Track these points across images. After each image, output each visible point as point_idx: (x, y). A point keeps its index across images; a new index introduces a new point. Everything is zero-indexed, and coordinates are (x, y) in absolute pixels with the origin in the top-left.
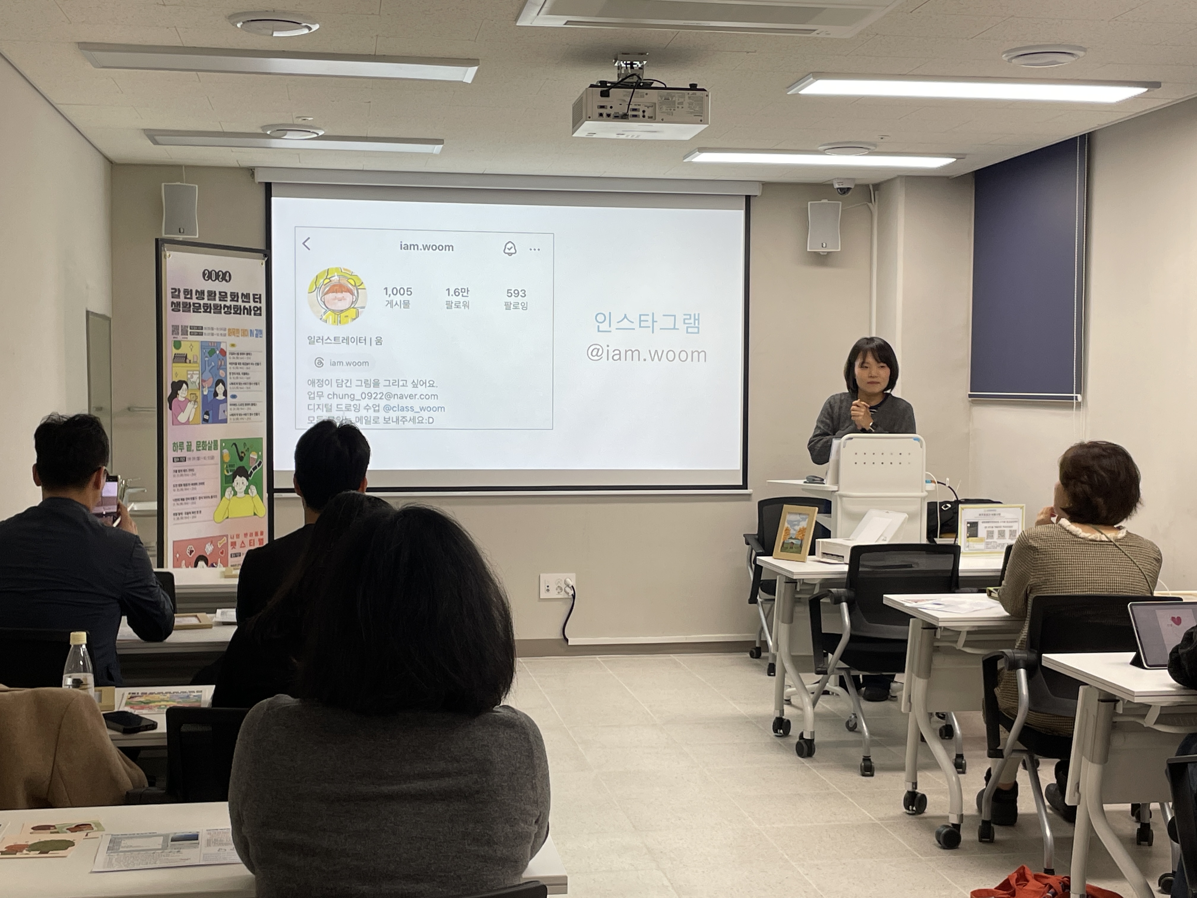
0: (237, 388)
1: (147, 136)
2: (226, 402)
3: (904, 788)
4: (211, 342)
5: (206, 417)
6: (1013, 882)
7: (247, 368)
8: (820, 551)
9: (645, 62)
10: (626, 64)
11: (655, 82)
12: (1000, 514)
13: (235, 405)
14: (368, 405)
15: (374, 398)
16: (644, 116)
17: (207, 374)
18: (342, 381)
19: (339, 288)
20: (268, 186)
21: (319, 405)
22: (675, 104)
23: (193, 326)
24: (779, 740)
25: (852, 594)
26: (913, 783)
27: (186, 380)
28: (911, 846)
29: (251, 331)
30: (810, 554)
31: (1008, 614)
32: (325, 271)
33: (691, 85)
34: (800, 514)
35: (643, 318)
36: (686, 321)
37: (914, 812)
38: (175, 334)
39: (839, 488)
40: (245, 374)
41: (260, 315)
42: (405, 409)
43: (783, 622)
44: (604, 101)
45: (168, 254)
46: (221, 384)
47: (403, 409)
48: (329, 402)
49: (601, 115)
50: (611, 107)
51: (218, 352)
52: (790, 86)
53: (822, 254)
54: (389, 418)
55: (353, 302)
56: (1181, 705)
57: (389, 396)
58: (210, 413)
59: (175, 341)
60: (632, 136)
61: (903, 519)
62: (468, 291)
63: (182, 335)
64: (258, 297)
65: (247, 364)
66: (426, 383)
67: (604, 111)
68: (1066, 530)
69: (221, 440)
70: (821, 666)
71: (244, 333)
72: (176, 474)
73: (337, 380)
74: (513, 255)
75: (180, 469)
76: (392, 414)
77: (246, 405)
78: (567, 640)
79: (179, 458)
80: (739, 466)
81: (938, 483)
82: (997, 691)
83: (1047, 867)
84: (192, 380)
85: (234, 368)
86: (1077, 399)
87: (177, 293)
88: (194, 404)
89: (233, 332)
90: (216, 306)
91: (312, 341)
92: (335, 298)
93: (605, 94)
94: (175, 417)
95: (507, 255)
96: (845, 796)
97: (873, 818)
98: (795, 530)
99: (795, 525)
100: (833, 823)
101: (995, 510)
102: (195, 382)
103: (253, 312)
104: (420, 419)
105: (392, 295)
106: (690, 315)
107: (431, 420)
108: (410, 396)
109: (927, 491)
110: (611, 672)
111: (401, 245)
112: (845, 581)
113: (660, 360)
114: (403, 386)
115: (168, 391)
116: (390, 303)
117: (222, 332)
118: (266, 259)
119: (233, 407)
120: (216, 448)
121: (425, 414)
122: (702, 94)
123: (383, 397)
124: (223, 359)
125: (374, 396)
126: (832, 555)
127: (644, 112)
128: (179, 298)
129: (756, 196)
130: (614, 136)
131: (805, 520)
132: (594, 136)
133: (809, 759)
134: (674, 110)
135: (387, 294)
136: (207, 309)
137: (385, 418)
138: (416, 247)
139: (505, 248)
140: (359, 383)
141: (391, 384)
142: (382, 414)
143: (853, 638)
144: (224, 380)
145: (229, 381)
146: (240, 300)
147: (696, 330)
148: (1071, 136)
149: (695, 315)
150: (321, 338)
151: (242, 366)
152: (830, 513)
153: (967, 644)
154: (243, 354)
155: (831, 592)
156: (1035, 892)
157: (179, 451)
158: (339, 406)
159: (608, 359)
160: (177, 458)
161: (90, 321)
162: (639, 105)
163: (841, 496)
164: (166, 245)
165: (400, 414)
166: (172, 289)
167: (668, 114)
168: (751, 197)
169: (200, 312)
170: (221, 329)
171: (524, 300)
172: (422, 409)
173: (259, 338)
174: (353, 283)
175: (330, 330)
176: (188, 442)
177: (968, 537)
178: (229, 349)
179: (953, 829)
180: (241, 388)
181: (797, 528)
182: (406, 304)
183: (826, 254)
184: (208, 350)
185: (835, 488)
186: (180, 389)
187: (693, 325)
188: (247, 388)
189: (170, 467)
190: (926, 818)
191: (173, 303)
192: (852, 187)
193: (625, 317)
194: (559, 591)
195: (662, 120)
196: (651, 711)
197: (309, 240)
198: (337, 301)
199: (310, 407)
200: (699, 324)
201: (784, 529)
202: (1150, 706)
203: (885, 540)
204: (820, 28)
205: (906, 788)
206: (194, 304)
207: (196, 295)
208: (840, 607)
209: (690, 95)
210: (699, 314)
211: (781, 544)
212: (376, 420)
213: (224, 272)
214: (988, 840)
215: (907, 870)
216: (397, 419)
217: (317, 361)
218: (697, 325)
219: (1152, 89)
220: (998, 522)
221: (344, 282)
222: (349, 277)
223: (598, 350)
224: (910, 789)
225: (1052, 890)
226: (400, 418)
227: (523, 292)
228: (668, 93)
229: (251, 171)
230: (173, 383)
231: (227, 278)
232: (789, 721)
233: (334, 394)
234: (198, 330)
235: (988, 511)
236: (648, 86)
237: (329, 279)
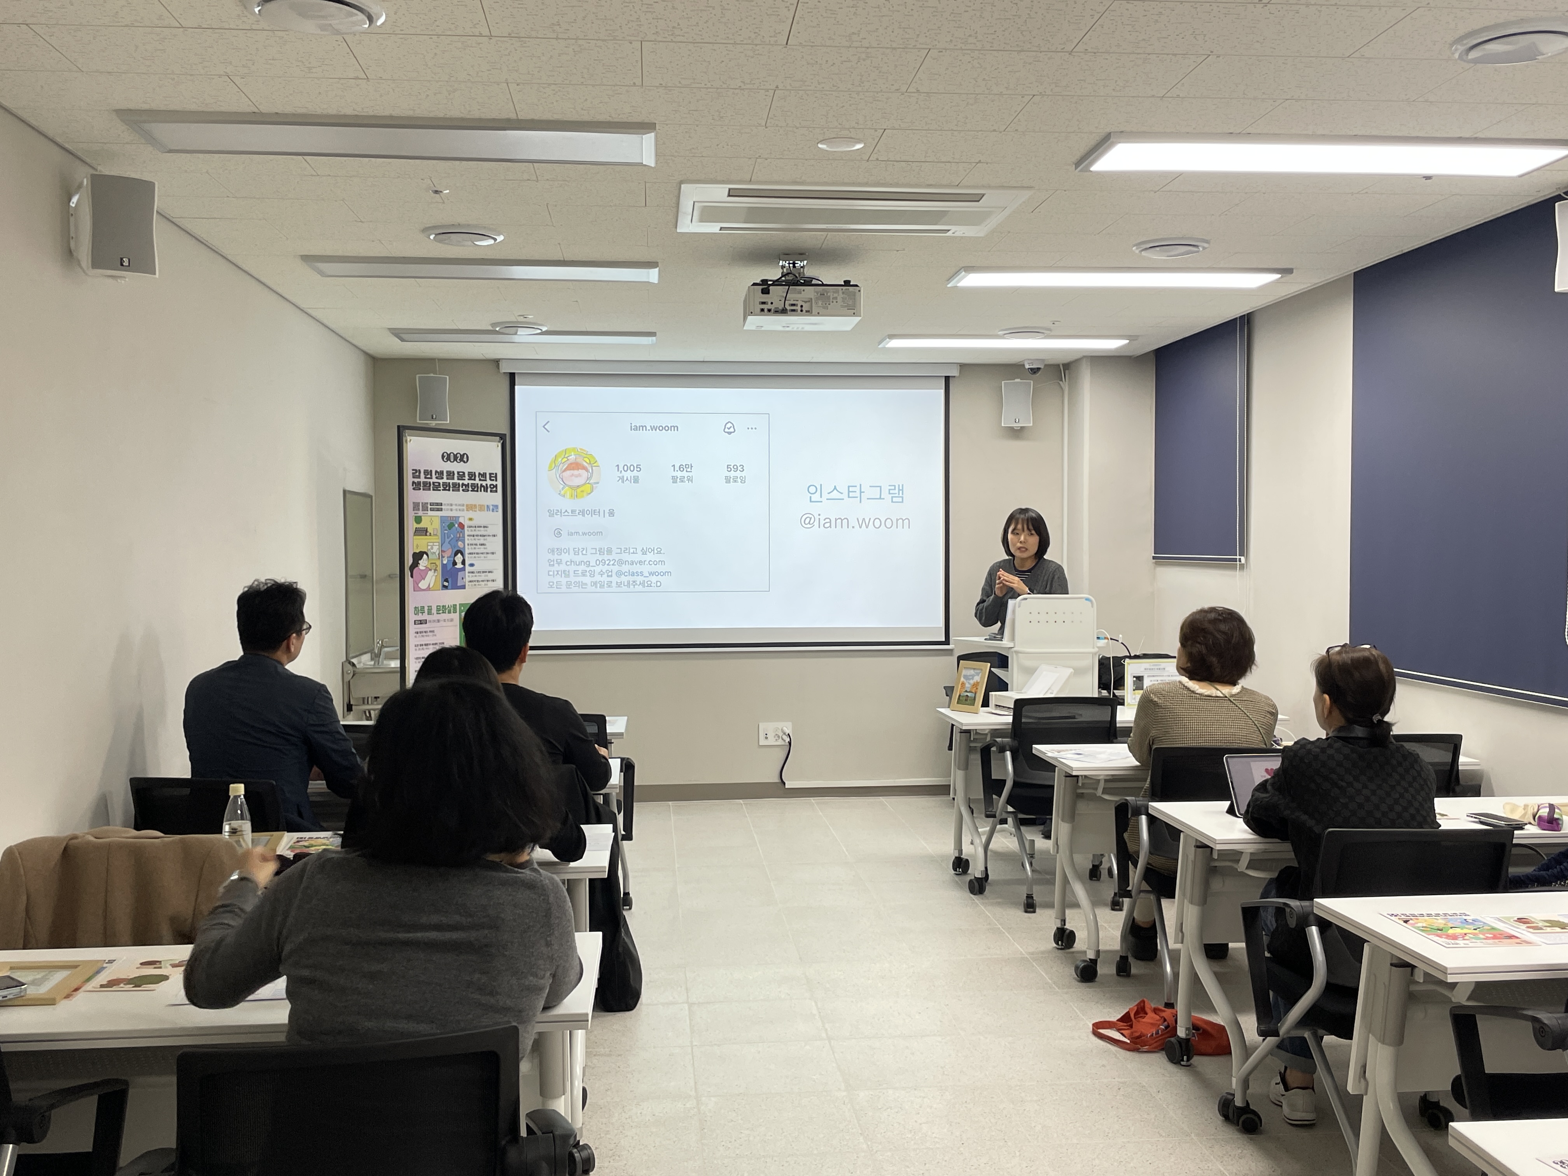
0: (475, 557)
1: (392, 333)
2: (465, 570)
3: (1053, 925)
4: (450, 517)
5: (446, 584)
6: (1132, 1015)
7: (484, 540)
8: (994, 703)
9: (805, 262)
10: (789, 264)
11: (814, 280)
12: (1164, 669)
13: (473, 572)
14: (602, 571)
15: (608, 565)
16: (802, 311)
17: (447, 546)
18: (579, 550)
19: (575, 466)
20: (512, 376)
21: (558, 571)
22: (830, 299)
23: (433, 503)
24: (957, 878)
25: (1016, 743)
26: (1062, 920)
27: (426, 551)
28: (1051, 979)
29: (488, 506)
30: (982, 706)
31: (1138, 764)
32: (563, 451)
33: (845, 281)
34: (974, 669)
35: (851, 489)
36: (891, 492)
37: (1063, 947)
38: (417, 510)
39: (1014, 645)
40: (482, 545)
41: (496, 491)
42: (635, 574)
43: (959, 769)
44: (764, 298)
45: (408, 440)
46: (459, 554)
47: (633, 574)
48: (567, 568)
49: (762, 310)
50: (772, 303)
51: (456, 525)
52: (949, 279)
53: (1015, 428)
54: (621, 582)
55: (588, 478)
56: (1265, 851)
57: (621, 562)
58: (450, 580)
59: (416, 517)
60: (798, 328)
61: (1068, 674)
62: (691, 467)
63: (422, 511)
64: (494, 475)
65: (484, 536)
66: (654, 550)
67: (765, 307)
68: (1184, 686)
69: (460, 604)
70: (990, 809)
71: (481, 508)
72: (417, 635)
73: (574, 549)
74: (732, 434)
75: (421, 630)
76: (624, 579)
77: (483, 572)
78: (784, 784)
79: (421, 621)
80: (942, 624)
81: (1111, 639)
82: (1126, 835)
83: (1168, 1000)
84: (432, 551)
85: (471, 539)
86: (1240, 561)
87: (417, 474)
88: (435, 572)
89: (470, 507)
90: (455, 485)
91: (551, 514)
92: (573, 475)
93: (766, 291)
94: (416, 584)
95: (727, 434)
96: (1003, 931)
97: (1024, 952)
98: (969, 683)
99: (970, 679)
100: (985, 957)
101: (1160, 665)
102: (435, 553)
103: (489, 489)
104: (649, 583)
105: (623, 471)
106: (895, 486)
107: (659, 584)
108: (640, 562)
109: (1098, 647)
110: (821, 813)
111: (631, 426)
112: (1010, 731)
113: (867, 527)
114: (634, 553)
115: (409, 560)
116: (622, 479)
117: (461, 508)
118: (502, 441)
119: (470, 574)
120: (455, 612)
121: (654, 579)
122: (855, 289)
123: (616, 563)
124: (461, 532)
125: (607, 562)
126: (1004, 707)
127: (802, 306)
128: (420, 478)
129: (954, 377)
130: (780, 328)
131: (978, 675)
132: (763, 329)
133: (981, 896)
134: (829, 304)
135: (618, 470)
136: (446, 487)
137: (617, 583)
138: (644, 428)
139: (725, 428)
140: (594, 551)
141: (622, 552)
142: (614, 579)
143: (1016, 784)
144: (462, 550)
145: (467, 551)
146: (477, 478)
147: (900, 500)
148: (1228, 318)
149: (899, 485)
150: (560, 511)
151: (479, 537)
152: (1007, 667)
153: (1105, 791)
154: (480, 527)
155: (996, 741)
156: (1152, 1024)
157: (420, 614)
158: (576, 572)
159: (819, 527)
160: (418, 621)
161: (347, 500)
162: (797, 301)
163: (1017, 652)
164: (407, 431)
165: (631, 579)
166: (413, 470)
167: (824, 308)
168: (950, 378)
169: (440, 490)
170: (460, 505)
171: (743, 474)
172: (651, 574)
173: (495, 513)
174: (588, 461)
175: (567, 504)
176: (428, 607)
177: (1134, 690)
178: (466, 523)
179: (1090, 964)
180: (478, 557)
181: (972, 682)
182: (636, 480)
183: (1019, 428)
184: (448, 524)
185: (1011, 645)
186: (420, 559)
187: (897, 495)
188: (485, 557)
189: (411, 629)
190: (1073, 952)
191: (413, 482)
192: (1042, 367)
193: (835, 488)
194: (777, 738)
195: (818, 313)
196: (847, 850)
197: (549, 424)
198: (573, 477)
199: (551, 573)
200: (903, 494)
201: (961, 683)
202: (1242, 853)
203: (1052, 693)
204: (953, 228)
205: (1055, 925)
206: (433, 483)
207: (436, 475)
208: (1004, 755)
209: (843, 290)
210: (903, 485)
211: (957, 697)
212: (610, 584)
213: (462, 454)
214: (1125, 974)
215: (1041, 1002)
216: (629, 582)
217: (556, 532)
218: (901, 495)
219: (1284, 275)
220: (1163, 676)
221: (579, 460)
222: (585, 456)
223: (811, 518)
224: (1059, 926)
225: (1166, 1023)
226: (631, 582)
227: (742, 467)
228: (823, 289)
229: (497, 362)
230: (415, 554)
231: (465, 460)
232: (967, 861)
233: (571, 562)
234: (437, 506)
235: (1153, 665)
236: (808, 282)
237: (567, 458)
